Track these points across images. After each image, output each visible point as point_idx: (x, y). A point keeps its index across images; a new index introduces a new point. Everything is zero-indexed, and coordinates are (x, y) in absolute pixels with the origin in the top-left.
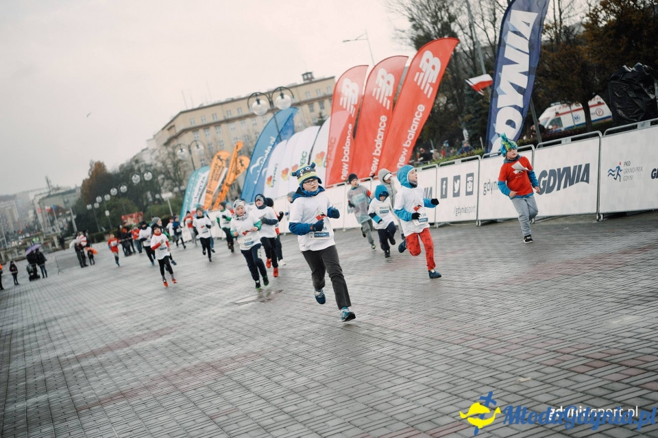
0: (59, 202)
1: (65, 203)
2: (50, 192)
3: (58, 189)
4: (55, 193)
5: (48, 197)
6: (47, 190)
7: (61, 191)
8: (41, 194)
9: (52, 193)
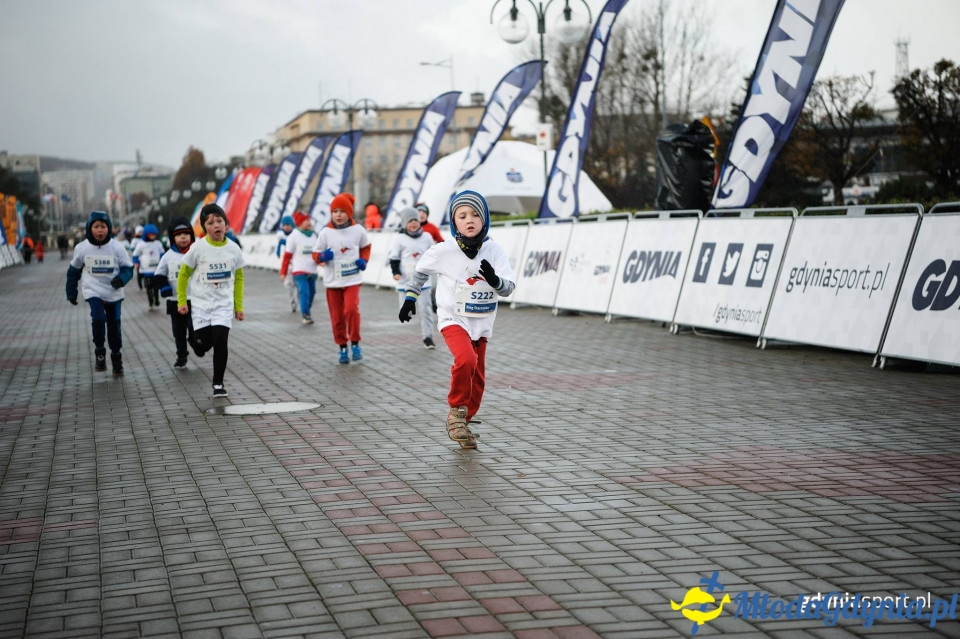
0: (146, 188)
1: (154, 191)
2: (137, 172)
3: (150, 169)
4: (144, 174)
5: (135, 178)
6: (134, 168)
7: (153, 174)
8: (126, 172)
9: (140, 174)
